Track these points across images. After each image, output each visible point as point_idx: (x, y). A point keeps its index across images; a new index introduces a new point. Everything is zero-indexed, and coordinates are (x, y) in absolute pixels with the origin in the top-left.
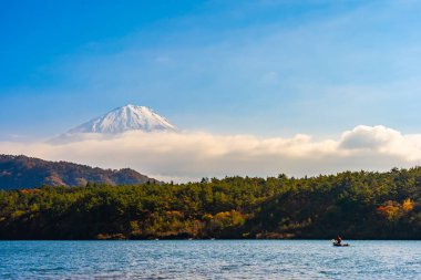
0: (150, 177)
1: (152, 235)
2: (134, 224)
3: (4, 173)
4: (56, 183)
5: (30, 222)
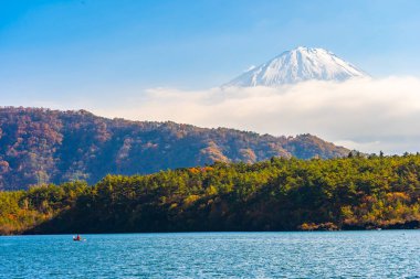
0: (337, 144)
1: (371, 224)
2: (347, 210)
3: (150, 144)
4: (215, 157)
5: (208, 209)
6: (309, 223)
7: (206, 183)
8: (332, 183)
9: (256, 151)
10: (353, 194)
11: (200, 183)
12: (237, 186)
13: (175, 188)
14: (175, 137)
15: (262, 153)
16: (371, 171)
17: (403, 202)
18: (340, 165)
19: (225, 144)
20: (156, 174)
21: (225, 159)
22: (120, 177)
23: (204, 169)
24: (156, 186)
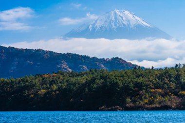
1: (141, 107)
4: (65, 69)
8: (120, 83)
9: (88, 66)
11: (48, 83)
13: (34, 86)
16: (143, 77)
17: (160, 94)
18: (126, 73)
19: (71, 62)
20: (23, 78)
21: (70, 70)
22: (2, 79)
23: (51, 75)
24: (23, 85)
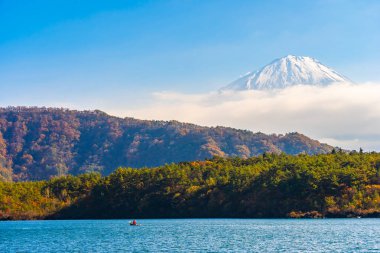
0: (321, 141)
1: (351, 213)
2: (330, 200)
3: (156, 140)
4: (214, 152)
5: (208, 198)
6: (297, 211)
7: (206, 175)
8: (317, 176)
9: (250, 147)
10: (335, 186)
11: (200, 175)
12: (233, 177)
13: (179, 179)
14: (179, 134)
15: (255, 149)
16: (352, 166)
18: (324, 160)
19: (222, 141)
20: (161, 167)
21: (222, 154)
22: (130, 169)
23: (204, 162)
24: (162, 177)
